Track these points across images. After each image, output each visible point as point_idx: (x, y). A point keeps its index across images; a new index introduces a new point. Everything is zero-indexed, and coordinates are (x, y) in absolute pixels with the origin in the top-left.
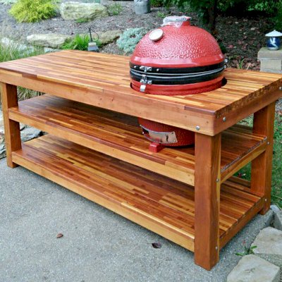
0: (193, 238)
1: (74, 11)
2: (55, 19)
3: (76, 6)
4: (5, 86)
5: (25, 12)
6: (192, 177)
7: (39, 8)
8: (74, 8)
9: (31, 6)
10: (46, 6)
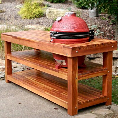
0: (67, 103)
1: (54, 14)
2: (42, 18)
3: (55, 11)
4: (6, 43)
5: (26, 13)
6: (67, 76)
7: (34, 11)
8: (54, 12)
9: (30, 10)
10: (38, 10)
